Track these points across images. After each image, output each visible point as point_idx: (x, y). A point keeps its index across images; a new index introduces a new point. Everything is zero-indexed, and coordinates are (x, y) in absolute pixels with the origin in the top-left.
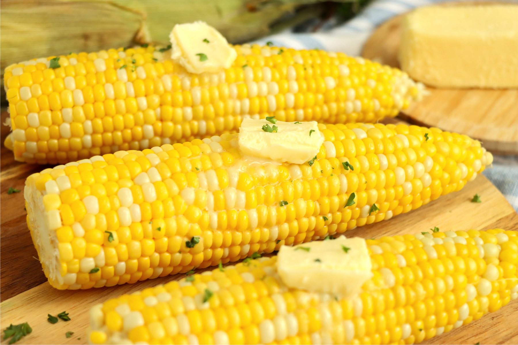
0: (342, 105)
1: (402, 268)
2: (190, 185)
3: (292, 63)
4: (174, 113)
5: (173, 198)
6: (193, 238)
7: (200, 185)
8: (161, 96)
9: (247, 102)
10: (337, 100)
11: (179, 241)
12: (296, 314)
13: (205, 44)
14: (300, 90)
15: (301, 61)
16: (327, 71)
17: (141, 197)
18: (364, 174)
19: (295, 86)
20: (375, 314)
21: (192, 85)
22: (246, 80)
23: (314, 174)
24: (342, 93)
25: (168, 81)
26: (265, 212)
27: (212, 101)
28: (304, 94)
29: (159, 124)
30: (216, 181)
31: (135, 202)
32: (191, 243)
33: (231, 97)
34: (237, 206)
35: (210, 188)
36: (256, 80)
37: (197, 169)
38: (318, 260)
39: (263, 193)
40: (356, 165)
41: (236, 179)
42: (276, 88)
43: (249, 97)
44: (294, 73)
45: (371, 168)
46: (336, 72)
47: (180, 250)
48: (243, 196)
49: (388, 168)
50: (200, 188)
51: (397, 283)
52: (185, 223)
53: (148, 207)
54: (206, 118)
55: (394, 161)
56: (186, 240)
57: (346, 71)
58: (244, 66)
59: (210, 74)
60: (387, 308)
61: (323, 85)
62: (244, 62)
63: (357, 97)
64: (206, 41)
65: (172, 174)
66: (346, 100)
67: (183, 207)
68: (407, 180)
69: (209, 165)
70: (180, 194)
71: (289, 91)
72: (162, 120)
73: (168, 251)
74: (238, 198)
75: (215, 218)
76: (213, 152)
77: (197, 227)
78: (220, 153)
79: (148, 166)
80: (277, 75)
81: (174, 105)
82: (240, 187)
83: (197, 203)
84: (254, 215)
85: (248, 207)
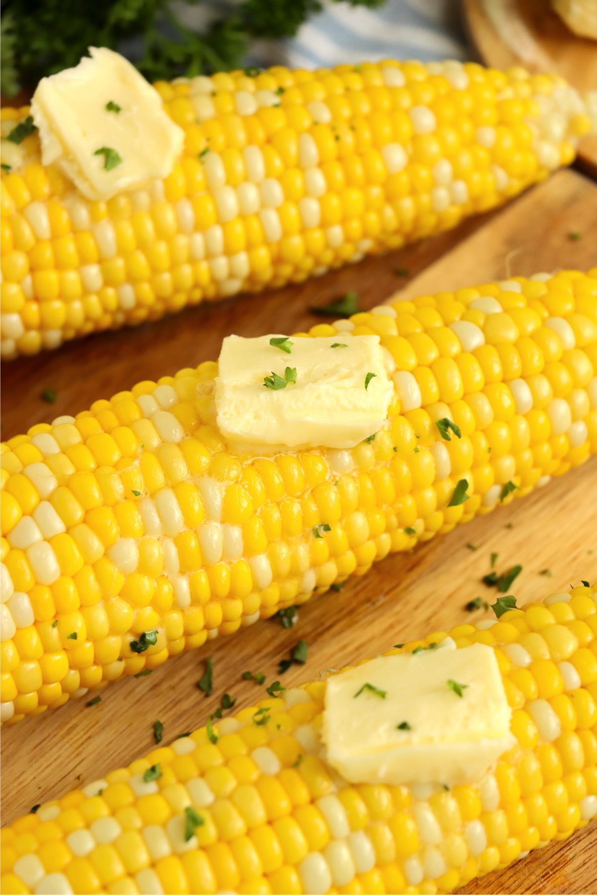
0: (425, 199)
1: (571, 695)
2: (124, 533)
3: (306, 123)
4: (61, 283)
5: (94, 566)
6: (143, 636)
7: (146, 529)
8: (29, 253)
9: (217, 233)
10: (413, 192)
11: (117, 644)
12: (370, 832)
13: (111, 116)
14: (331, 188)
15: (326, 116)
16: (386, 130)
17: (28, 577)
18: (484, 431)
19: (319, 180)
20: (524, 798)
21: (94, 218)
22: (210, 189)
23: (378, 456)
24: (424, 173)
25: (41, 217)
26: (284, 551)
27: (142, 246)
28: (339, 194)
29: (34, 308)
30: (178, 515)
31: (17, 589)
32: (140, 644)
33: (181, 229)
34: (226, 556)
35: (167, 531)
36: (232, 182)
37: (136, 493)
38: (403, 726)
39: (276, 515)
40: (466, 418)
41: (217, 502)
42: (277, 191)
43: (221, 222)
44: (312, 151)
45: (498, 417)
46: (406, 129)
47: (119, 657)
48: (236, 533)
49: (534, 407)
50: (147, 537)
51: (563, 729)
52: (124, 610)
53: (47, 595)
54: (132, 279)
55: (545, 388)
56: (131, 638)
57: (427, 120)
58: (203, 153)
59: (130, 193)
60: (547, 782)
61: (378, 167)
62: (201, 145)
63: (457, 175)
64: (112, 107)
65: (87, 512)
66: (434, 184)
67: (118, 581)
68: (575, 419)
69: (159, 477)
70: (106, 554)
71: (307, 193)
72: (37, 298)
73: (95, 663)
74: (226, 539)
75: (184, 585)
76: (164, 442)
77: (148, 611)
78: (179, 445)
79: (33, 499)
80: (278, 163)
81: (59, 266)
82: (227, 518)
83: (143, 568)
84: (263, 563)
85: (249, 552)
